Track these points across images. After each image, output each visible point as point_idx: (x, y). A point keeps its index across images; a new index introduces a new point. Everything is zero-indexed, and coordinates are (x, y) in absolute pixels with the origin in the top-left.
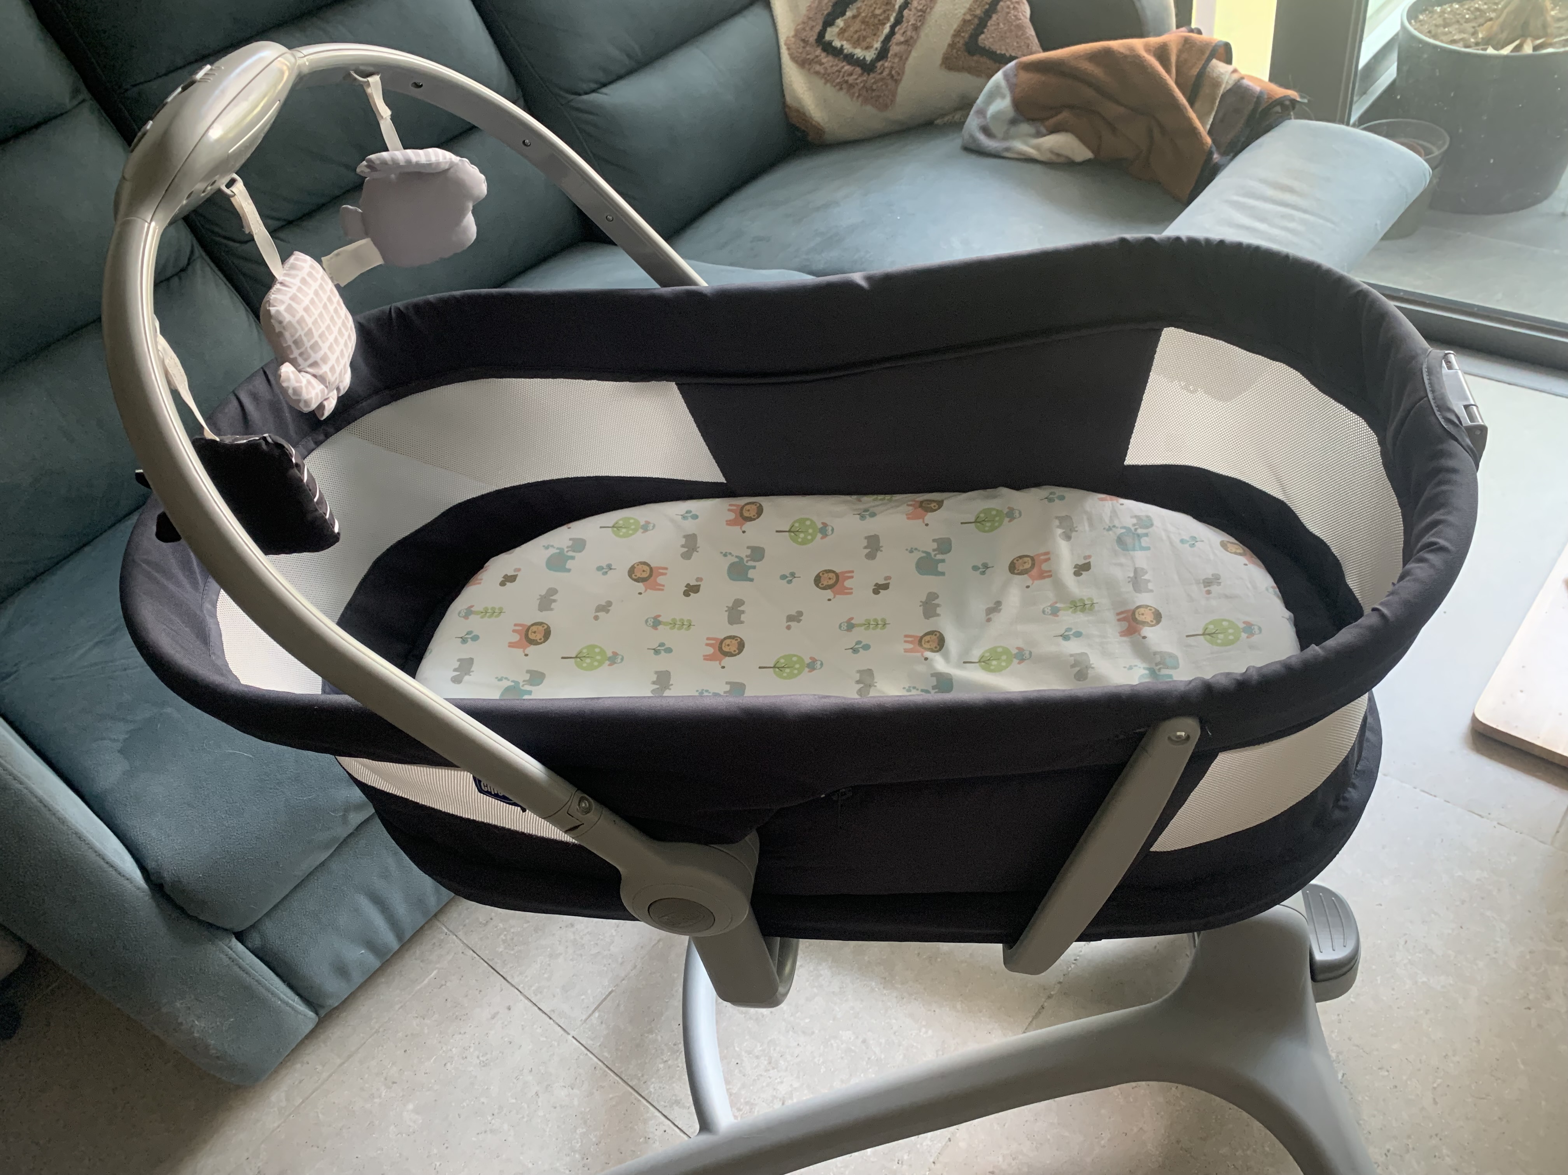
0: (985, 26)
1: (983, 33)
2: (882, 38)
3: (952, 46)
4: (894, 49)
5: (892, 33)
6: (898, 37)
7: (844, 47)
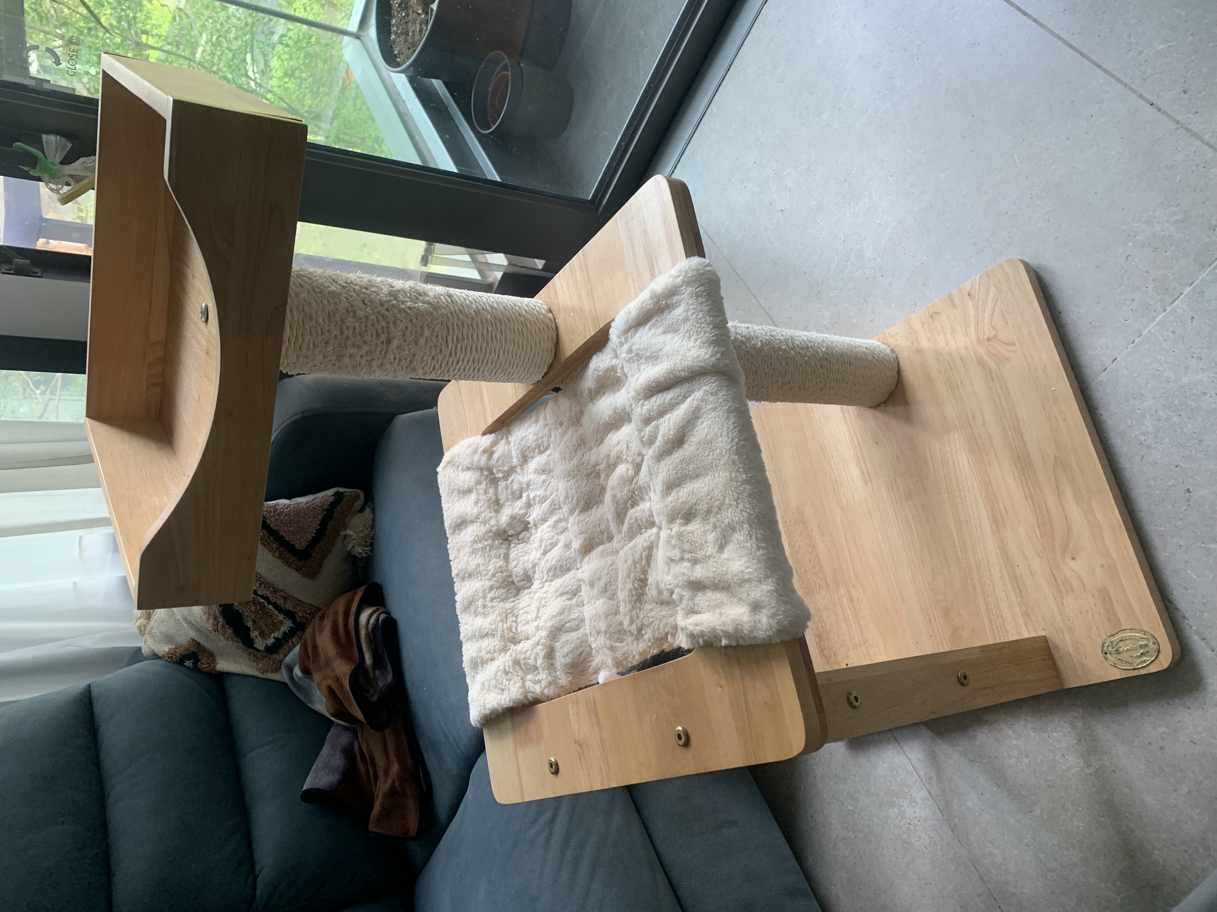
1: (294, 545)
2: (276, 612)
3: (297, 569)
4: (289, 606)
5: (275, 605)
6: (280, 602)
7: (276, 636)
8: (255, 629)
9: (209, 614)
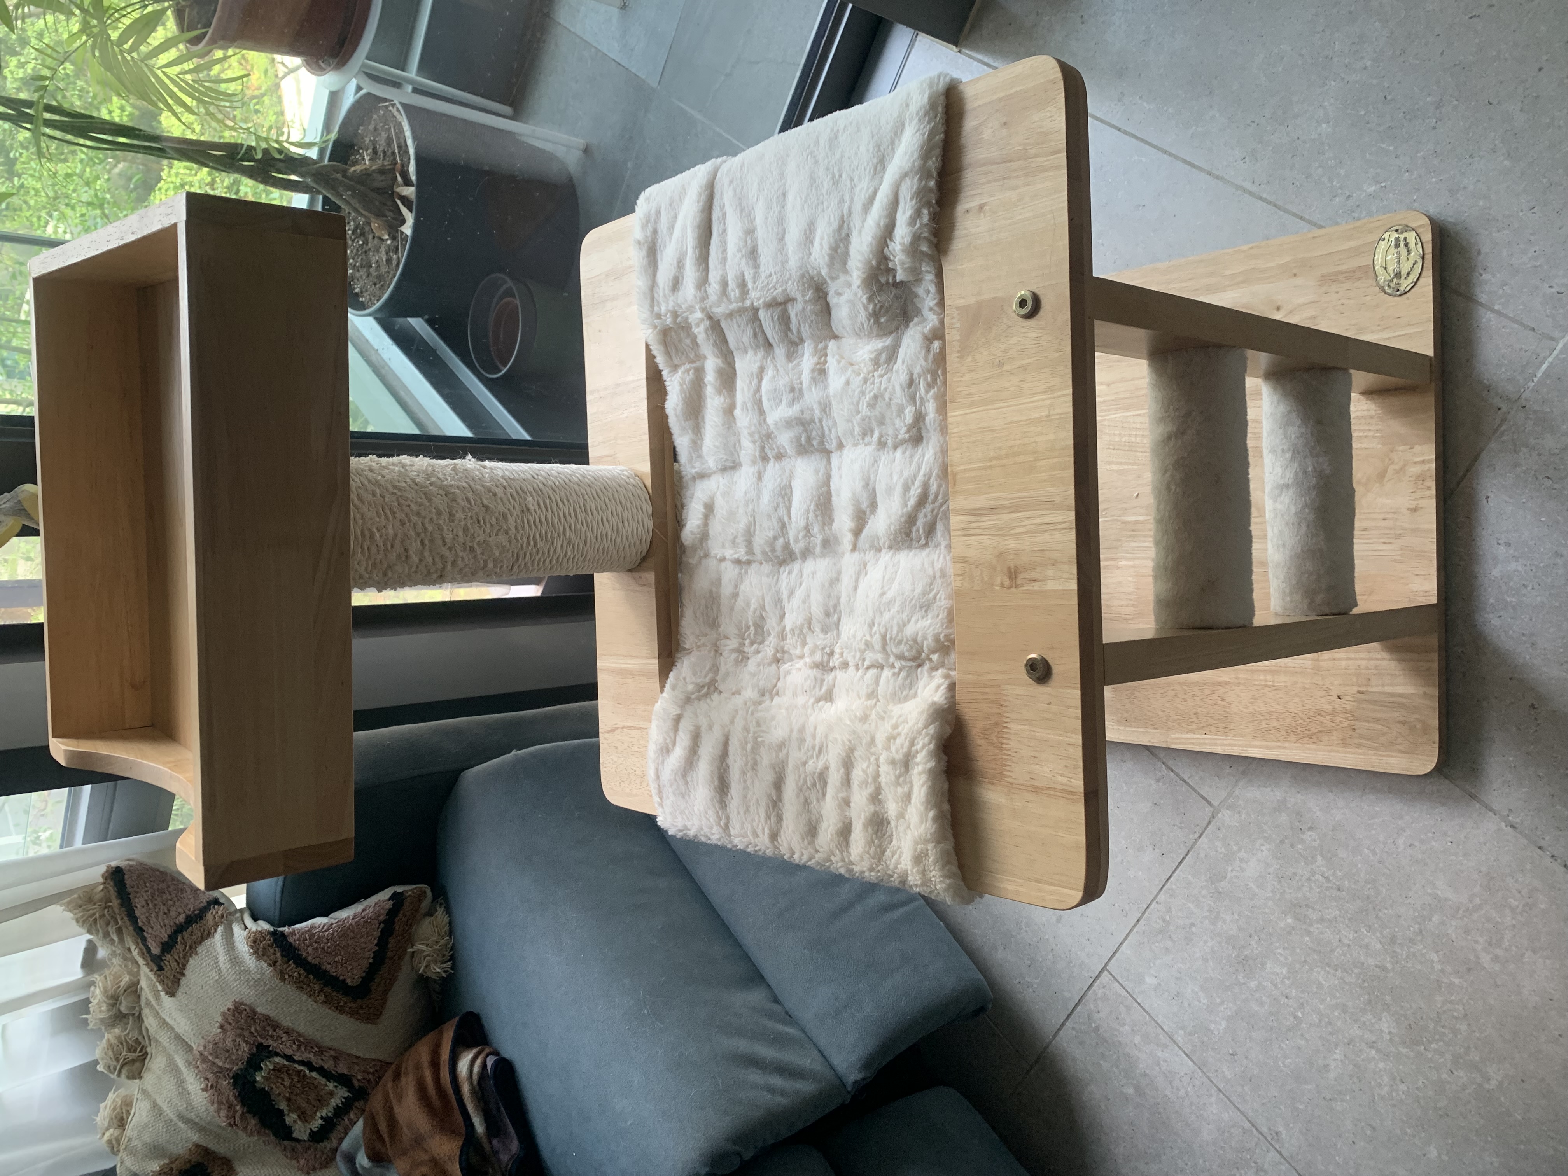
0: (336, 978)
1: (344, 981)
2: (323, 1081)
3: (353, 1014)
4: (343, 1069)
5: (322, 1071)
6: (328, 1065)
7: (324, 1114)
8: (290, 1111)
9: (220, 1103)
